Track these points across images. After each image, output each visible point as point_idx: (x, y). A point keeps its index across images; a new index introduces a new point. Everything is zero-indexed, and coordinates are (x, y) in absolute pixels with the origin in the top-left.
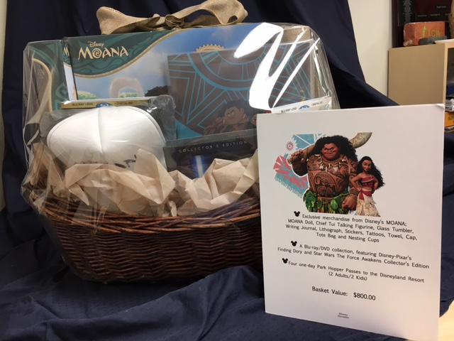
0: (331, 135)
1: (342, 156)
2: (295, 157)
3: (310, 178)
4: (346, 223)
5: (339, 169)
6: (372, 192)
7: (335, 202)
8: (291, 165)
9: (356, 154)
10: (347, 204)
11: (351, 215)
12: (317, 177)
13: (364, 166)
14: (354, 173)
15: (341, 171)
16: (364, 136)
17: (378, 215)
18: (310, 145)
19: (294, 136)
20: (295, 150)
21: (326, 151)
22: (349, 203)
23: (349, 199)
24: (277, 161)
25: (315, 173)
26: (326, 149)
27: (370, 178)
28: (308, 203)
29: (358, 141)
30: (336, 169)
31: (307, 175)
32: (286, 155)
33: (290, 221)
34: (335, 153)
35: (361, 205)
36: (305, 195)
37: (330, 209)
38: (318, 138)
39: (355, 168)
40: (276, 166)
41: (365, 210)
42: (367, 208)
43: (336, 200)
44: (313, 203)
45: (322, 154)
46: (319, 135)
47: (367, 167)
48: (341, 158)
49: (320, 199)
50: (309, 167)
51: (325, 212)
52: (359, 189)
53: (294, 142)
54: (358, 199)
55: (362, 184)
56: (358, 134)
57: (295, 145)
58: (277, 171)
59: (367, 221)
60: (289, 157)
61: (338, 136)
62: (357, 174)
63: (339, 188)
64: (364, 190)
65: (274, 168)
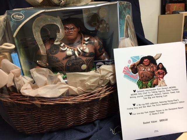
1: (151, 64)
2: (132, 66)
3: (139, 75)
4: (155, 91)
5: (150, 69)
6: (163, 77)
7: (150, 83)
8: (130, 70)
9: (156, 62)
10: (154, 83)
12: (142, 74)
13: (160, 67)
14: (156, 70)
15: (151, 70)
16: (159, 55)
17: (166, 86)
18: (138, 60)
19: (131, 57)
21: (145, 62)
22: (155, 82)
23: (155, 81)
24: (124, 69)
25: (141, 72)
26: (145, 61)
27: (162, 71)
28: (139, 85)
29: (157, 57)
30: (149, 69)
31: (138, 73)
32: (128, 66)
33: (132, 95)
34: (148, 63)
35: (160, 82)
36: (137, 82)
37: (148, 86)
38: (141, 57)
39: (156, 68)
40: (124, 71)
41: (161, 84)
42: (162, 83)
43: (150, 82)
44: (141, 85)
45: (143, 64)
46: (142, 56)
48: (151, 65)
49: (144, 83)
50: (138, 70)
51: (146, 88)
52: (159, 76)
53: (131, 60)
54: (159, 80)
55: (159, 74)
56: (157, 54)
57: (132, 61)
58: (124, 73)
59: (163, 89)
62: (157, 70)
63: (151, 77)
64: (161, 76)
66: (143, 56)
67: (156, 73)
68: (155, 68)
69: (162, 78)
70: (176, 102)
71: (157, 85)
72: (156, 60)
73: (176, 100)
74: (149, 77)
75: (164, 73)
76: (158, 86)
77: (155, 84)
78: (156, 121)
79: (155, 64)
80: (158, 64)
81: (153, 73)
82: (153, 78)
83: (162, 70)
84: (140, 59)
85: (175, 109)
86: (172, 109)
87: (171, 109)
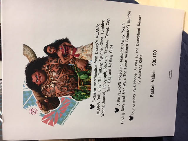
0: (24, 77)
1: (43, 69)
2: (43, 107)
3: (62, 95)
4: (98, 68)
5: (54, 71)
6: (73, 47)
7: (82, 76)
8: (51, 111)
9: (41, 57)
10: (83, 67)
11: (92, 64)
12: (61, 90)
13: (52, 52)
14: (57, 60)
15: (56, 70)
16: (27, 50)
17: (92, 44)
18: (33, 94)
19: (24, 107)
20: (37, 107)
21: (39, 82)
22: (82, 65)
23: (79, 65)
24: (46, 123)
25: (57, 91)
26: (37, 81)
27: (62, 48)
28: (83, 98)
29: (31, 55)
30: (54, 74)
31: (59, 97)
32: (42, 114)
33: (98, 113)
34: (41, 74)
35: (83, 56)
36: (76, 100)
37: (87, 80)
38: (27, 87)
39: (53, 59)
40: (51, 124)
41: (87, 53)
42: (86, 51)
43: (80, 75)
44: (83, 93)
45: (41, 85)
46: (24, 86)
47: (52, 50)
48: (45, 70)
49: (79, 87)
50: (52, 96)
51: (90, 84)
52: (71, 57)
53: (30, 108)
54: (79, 58)
55: (67, 55)
56: (24, 55)
57: (32, 107)
58: (55, 124)
59: (96, 52)
60: (43, 112)
61: (25, 71)
62: (58, 57)
63: (70, 72)
64: (71, 53)
65: (53, 125)
66: (25, 84)
67: (63, 61)
68: (53, 63)
69: (75, 49)
70: (126, 29)
71: (87, 61)
72: (38, 57)
73: (124, 27)
74: (70, 77)
75: (65, 46)
76: (89, 61)
77: (85, 65)
78: (154, 73)
79: (44, 60)
80: (45, 55)
81: (62, 68)
82: (72, 69)
83: (60, 47)
84: (30, 90)
85: (139, 33)
86: (138, 38)
87: (138, 41)
